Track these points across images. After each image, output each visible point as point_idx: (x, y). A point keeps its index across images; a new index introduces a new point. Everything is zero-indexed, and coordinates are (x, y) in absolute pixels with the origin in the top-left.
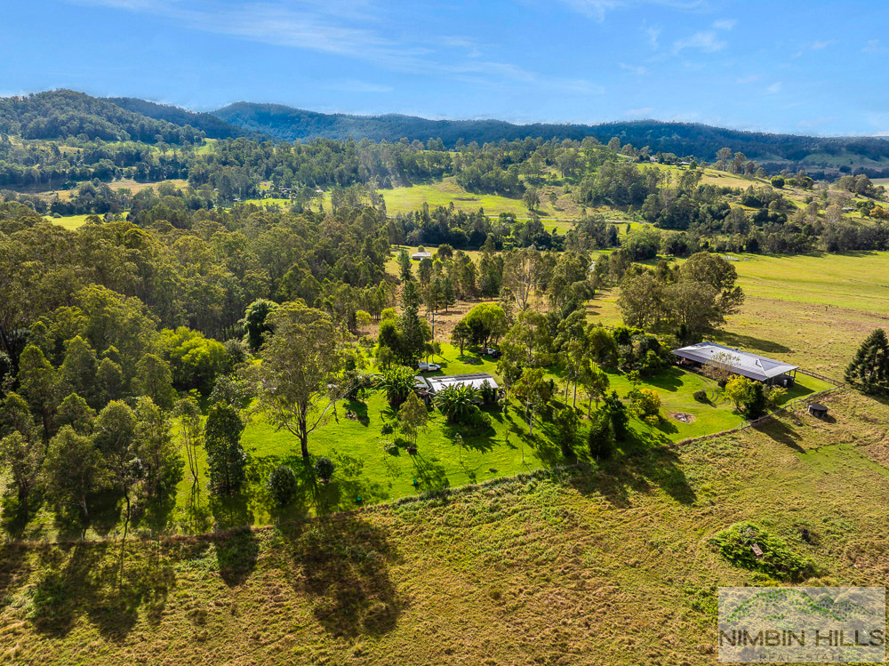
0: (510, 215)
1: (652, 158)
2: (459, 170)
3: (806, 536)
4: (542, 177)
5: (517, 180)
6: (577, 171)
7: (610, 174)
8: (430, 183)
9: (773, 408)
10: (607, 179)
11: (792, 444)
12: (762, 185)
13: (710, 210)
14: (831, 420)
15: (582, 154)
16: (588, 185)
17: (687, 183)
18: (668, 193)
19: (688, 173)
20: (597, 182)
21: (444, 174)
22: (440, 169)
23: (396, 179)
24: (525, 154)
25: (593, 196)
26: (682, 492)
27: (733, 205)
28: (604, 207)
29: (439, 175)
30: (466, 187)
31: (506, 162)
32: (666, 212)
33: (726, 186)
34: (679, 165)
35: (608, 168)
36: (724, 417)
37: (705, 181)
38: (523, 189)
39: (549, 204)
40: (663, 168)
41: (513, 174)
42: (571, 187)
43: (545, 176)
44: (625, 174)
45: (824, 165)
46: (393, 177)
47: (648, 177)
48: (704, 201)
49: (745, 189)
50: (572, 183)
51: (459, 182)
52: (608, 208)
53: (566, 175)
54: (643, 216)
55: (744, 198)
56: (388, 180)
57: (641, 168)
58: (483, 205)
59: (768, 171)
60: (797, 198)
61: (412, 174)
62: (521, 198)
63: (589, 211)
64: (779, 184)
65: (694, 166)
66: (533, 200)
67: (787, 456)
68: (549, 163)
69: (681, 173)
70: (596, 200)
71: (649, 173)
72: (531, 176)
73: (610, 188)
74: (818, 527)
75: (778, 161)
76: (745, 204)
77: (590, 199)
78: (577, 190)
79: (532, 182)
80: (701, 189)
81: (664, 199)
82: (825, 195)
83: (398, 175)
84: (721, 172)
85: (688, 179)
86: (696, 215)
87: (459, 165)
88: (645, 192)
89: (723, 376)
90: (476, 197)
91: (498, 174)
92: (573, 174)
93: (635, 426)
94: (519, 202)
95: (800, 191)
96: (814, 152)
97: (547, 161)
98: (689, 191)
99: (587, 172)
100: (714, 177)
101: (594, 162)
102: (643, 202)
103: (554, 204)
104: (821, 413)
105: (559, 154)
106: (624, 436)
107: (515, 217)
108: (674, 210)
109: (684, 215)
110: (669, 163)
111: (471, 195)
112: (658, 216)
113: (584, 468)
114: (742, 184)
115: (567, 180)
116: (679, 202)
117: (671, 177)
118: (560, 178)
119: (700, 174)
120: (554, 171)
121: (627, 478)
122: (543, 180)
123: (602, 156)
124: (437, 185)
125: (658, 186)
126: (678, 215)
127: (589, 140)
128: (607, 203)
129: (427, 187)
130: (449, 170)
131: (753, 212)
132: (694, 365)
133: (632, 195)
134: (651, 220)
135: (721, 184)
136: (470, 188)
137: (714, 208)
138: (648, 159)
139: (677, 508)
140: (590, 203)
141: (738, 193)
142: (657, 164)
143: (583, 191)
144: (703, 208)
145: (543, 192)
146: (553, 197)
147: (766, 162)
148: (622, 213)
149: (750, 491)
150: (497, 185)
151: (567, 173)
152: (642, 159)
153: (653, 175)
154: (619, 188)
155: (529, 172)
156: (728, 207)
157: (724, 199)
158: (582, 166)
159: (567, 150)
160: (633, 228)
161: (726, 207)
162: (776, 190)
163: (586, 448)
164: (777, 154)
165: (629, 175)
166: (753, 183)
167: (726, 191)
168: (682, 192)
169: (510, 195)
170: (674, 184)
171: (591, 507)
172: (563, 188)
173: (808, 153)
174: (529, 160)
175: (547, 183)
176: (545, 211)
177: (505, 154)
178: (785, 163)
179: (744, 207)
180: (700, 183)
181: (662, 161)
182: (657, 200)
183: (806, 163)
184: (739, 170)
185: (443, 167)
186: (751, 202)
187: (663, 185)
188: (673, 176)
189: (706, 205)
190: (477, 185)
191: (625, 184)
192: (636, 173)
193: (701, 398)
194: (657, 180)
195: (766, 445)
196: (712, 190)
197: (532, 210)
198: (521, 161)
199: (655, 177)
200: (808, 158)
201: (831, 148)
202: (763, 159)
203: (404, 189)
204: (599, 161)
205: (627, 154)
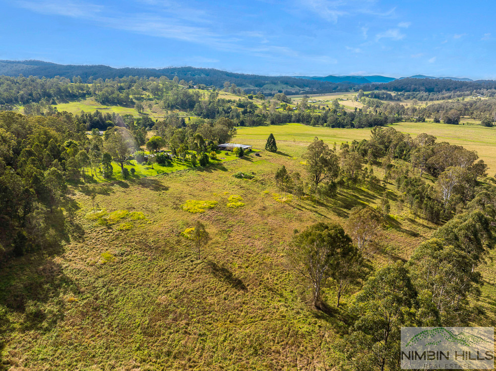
0: (130, 115)
1: (195, 87)
2: (95, 94)
3: (253, 173)
4: (142, 96)
5: (129, 98)
6: (160, 93)
7: (177, 94)
8: (79, 101)
9: (246, 155)
10: (176, 97)
11: (250, 161)
12: (243, 98)
13: (223, 110)
14: (261, 156)
15: (161, 85)
16: (167, 100)
17: (213, 98)
18: (205, 103)
19: (212, 93)
20: (171, 98)
21: (87, 96)
22: (83, 93)
23: (58, 99)
24: (130, 85)
25: (170, 105)
26: (225, 170)
27: (233, 107)
28: (176, 110)
29: (83, 96)
30: (101, 103)
31: (121, 89)
32: (204, 111)
33: (229, 99)
34: (208, 90)
35: (175, 92)
36: (233, 157)
37: (220, 97)
38: (133, 103)
39: (148, 110)
40: (201, 91)
41: (127, 95)
42: (158, 101)
43: (143, 96)
44: (184, 94)
45: (271, 90)
46: (55, 98)
47: (195, 96)
48: (220, 106)
49: (237, 100)
50: (158, 99)
51: (96, 100)
52: (178, 110)
53: (154, 95)
54: (195, 113)
55: (237, 104)
56: (53, 100)
57: (191, 91)
58: (114, 111)
59: (247, 92)
60: (258, 103)
61: (67, 96)
62: (133, 107)
63: (169, 112)
64: (251, 98)
65: (214, 90)
66: (140, 108)
67: (249, 163)
68: (144, 89)
69: (209, 94)
70: (171, 107)
71: (195, 94)
72: (136, 96)
73: (178, 101)
74: (256, 172)
75: (252, 87)
76: (238, 107)
77: (169, 106)
78: (161, 103)
79: (137, 99)
80: (219, 100)
81: (204, 106)
82: (269, 102)
83: (59, 97)
84: (227, 93)
85: (213, 96)
86: (218, 112)
87: (95, 91)
88: (194, 103)
89: (231, 150)
90: (108, 107)
91: (118, 95)
92: (158, 95)
93: (210, 160)
94: (133, 109)
95: (260, 100)
96: (267, 83)
97: (143, 88)
98: (213, 101)
99: (165, 94)
100: (223, 95)
101: (167, 88)
102: (194, 107)
103: (151, 109)
104: (258, 155)
105: (148, 85)
106: (208, 162)
107: (133, 116)
108: (208, 110)
109: (213, 112)
110: (203, 89)
111: (105, 107)
112: (201, 113)
113: (200, 168)
114: (236, 98)
115: (155, 98)
116: (210, 106)
117: (205, 95)
118: (151, 97)
119: (217, 94)
120: (147, 94)
121: (211, 169)
122: (143, 98)
123: (171, 86)
124: (83, 101)
125: (200, 100)
126: (210, 112)
127: (163, 77)
128: (177, 108)
129: (78, 103)
130: (89, 94)
131: (241, 110)
132: (224, 148)
133: (188, 104)
134: (198, 115)
135: (227, 98)
136: (103, 103)
137: (225, 109)
138: (193, 87)
139: (224, 172)
140: (169, 108)
141: (234, 102)
142: (197, 90)
143: (165, 103)
144: (221, 109)
145: (144, 103)
146: (150, 106)
147: (247, 88)
148: (185, 113)
149: (241, 169)
150: (118, 101)
151: (155, 94)
152: (190, 87)
153: (197, 95)
154: (182, 100)
155: (135, 94)
156: (231, 108)
157: (229, 105)
158: (161, 90)
159: (153, 83)
160: (191, 118)
161: (230, 108)
162: (250, 100)
163: (199, 165)
164: (251, 84)
165: (186, 95)
166: (240, 98)
167: (229, 101)
168: (211, 102)
169: (126, 106)
170: (207, 99)
171: (204, 173)
172: (154, 102)
173: (264, 84)
174: (133, 88)
175: (145, 99)
176: (147, 113)
177: (119, 85)
178: (255, 88)
179: (238, 108)
180: (218, 98)
181: (199, 88)
182: (200, 106)
183: (264, 89)
184: (234, 92)
185: (85, 92)
186: (240, 105)
187: (202, 99)
188: (206, 95)
189: (221, 108)
190: (107, 101)
191: (184, 99)
192: (189, 94)
193: (227, 154)
194: (199, 97)
195: (244, 161)
196: (223, 101)
197: (140, 113)
198: (129, 88)
199: (198, 96)
200: (265, 86)
201: (274, 81)
202: (245, 87)
203: (64, 104)
204: (170, 88)
205: (182, 84)
